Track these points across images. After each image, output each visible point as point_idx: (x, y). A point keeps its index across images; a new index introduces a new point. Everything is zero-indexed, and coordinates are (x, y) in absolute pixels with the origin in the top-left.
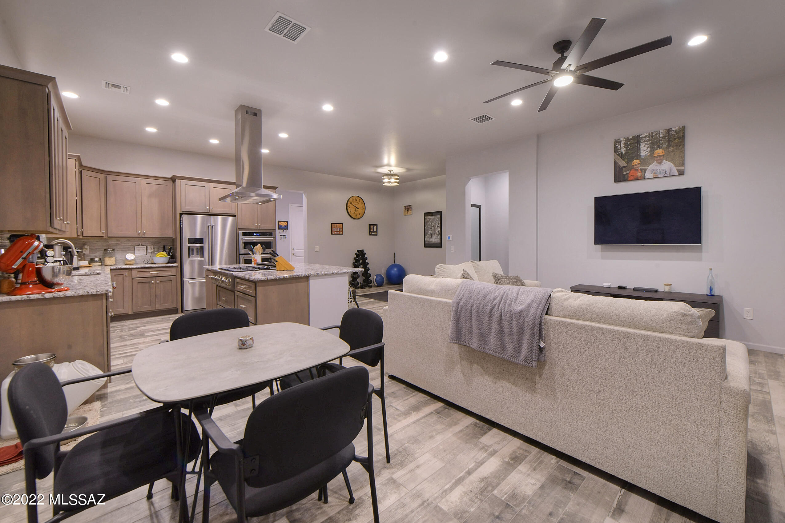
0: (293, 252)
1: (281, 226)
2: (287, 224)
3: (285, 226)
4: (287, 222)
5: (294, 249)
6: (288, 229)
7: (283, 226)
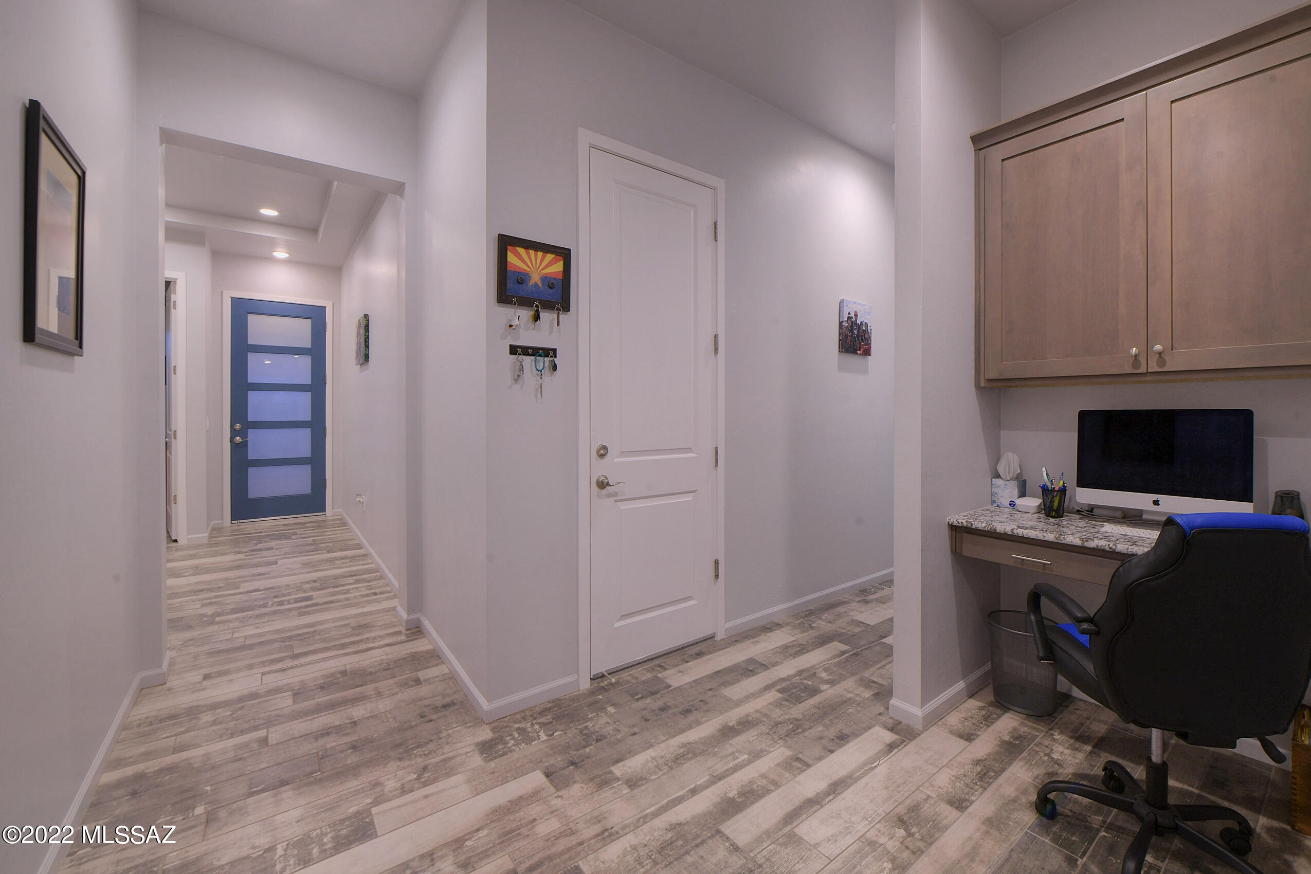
0: (602, 469)
1: (522, 279)
2: (559, 267)
3: (549, 282)
4: (564, 254)
5: (603, 452)
6: (566, 308)
7: (535, 278)
